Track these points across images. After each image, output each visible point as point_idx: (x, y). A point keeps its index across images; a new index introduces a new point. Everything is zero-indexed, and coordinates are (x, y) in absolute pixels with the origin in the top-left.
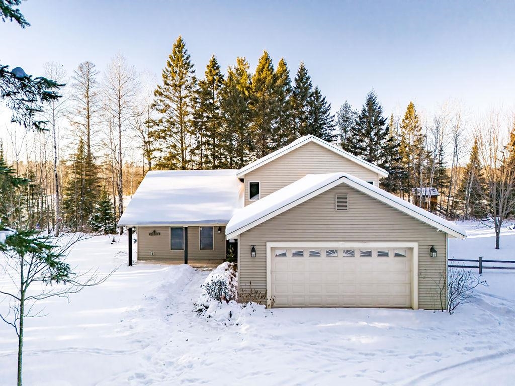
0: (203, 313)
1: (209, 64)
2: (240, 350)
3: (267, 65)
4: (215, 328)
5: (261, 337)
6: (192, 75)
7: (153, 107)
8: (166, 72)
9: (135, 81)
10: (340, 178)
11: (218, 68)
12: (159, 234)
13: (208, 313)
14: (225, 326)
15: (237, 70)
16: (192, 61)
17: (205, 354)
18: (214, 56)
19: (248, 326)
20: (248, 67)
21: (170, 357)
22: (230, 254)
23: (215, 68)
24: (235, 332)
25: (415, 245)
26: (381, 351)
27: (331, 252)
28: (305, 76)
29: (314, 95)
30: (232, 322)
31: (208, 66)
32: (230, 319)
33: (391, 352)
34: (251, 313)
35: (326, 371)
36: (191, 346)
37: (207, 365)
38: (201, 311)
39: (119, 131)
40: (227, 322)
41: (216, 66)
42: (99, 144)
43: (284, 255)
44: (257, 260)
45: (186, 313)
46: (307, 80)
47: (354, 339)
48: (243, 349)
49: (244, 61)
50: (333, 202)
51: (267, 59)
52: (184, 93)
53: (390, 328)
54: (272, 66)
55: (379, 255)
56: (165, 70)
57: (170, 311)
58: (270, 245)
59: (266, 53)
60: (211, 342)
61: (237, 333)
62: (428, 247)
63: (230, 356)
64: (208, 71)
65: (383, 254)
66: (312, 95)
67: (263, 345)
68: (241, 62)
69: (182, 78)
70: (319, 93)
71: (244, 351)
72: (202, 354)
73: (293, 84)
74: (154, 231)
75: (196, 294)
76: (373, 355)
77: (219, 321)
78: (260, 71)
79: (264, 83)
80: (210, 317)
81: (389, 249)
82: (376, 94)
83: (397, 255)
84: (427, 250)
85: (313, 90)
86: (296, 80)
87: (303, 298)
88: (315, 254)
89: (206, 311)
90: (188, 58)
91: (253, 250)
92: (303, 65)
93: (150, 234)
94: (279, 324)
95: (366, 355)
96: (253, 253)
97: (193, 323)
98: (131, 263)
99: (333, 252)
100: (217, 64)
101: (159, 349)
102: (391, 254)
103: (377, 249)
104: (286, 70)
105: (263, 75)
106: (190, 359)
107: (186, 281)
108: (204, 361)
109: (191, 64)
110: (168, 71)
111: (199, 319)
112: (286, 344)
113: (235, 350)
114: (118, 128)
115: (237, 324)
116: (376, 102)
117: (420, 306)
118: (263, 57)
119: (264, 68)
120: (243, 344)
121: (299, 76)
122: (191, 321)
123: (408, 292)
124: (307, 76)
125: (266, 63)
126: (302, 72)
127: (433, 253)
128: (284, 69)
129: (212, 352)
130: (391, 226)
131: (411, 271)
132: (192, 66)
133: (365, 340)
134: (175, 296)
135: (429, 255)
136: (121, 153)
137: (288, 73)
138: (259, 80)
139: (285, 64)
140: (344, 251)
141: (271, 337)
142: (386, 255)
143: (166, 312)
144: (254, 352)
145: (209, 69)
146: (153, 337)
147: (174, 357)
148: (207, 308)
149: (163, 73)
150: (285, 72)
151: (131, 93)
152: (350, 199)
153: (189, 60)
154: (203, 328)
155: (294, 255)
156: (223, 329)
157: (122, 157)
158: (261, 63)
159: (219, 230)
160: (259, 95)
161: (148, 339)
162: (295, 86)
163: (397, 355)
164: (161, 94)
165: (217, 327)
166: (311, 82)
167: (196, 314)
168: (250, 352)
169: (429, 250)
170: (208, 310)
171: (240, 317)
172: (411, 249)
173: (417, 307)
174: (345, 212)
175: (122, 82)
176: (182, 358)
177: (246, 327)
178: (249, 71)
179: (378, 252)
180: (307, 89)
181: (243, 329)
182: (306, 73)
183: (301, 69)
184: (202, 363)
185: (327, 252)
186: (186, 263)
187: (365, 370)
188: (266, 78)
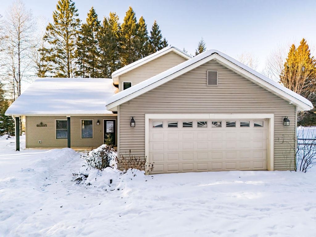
0: (82, 182)
1: (89, 12)
2: (125, 214)
3: (132, 16)
4: (94, 194)
5: (146, 199)
6: (76, 18)
7: (45, 39)
8: (56, 14)
9: (32, 21)
10: (212, 54)
11: (96, 16)
12: (46, 125)
13: (87, 181)
14: (106, 192)
15: (110, 21)
16: (76, 7)
17: (83, 220)
18: (93, 7)
19: (130, 190)
20: (118, 19)
21: (37, 228)
22: (107, 139)
23: (94, 16)
24: (117, 196)
25: (271, 116)
26: (274, 205)
27: (202, 124)
28: (157, 30)
29: (163, 44)
30: (112, 188)
31: (88, 14)
32: (111, 185)
33: (283, 206)
34: (132, 177)
35: (231, 231)
36: (66, 213)
37: (84, 234)
38: (80, 179)
39: (18, 58)
40: (108, 188)
41: (95, 14)
42: (5, 74)
43: (161, 126)
44: (135, 131)
45: (65, 183)
46: (158, 32)
47: (239, 196)
48: (129, 212)
49: (115, 15)
50: (205, 77)
51: (132, 13)
52: (70, 29)
53: (266, 185)
54: (136, 18)
55: (241, 126)
56: (55, 12)
57: (48, 182)
58: (148, 116)
59: (131, 8)
60: (90, 207)
61: (119, 197)
62: (281, 118)
63: (114, 221)
64: (88, 18)
65: (244, 125)
66: (161, 44)
67: (151, 207)
68: (113, 15)
69: (68, 18)
70: (167, 43)
71: (129, 214)
72: (79, 221)
73: (149, 35)
74: (41, 123)
75: (76, 168)
76: (268, 210)
77: (99, 188)
78: (127, 20)
79: (130, 28)
80: (89, 184)
81: (249, 120)
82: (204, 42)
83: (256, 125)
84: (281, 120)
85: (162, 40)
86: (151, 32)
87: (177, 165)
88: (188, 125)
89: (86, 179)
90: (73, 5)
91: (133, 120)
92: (156, 22)
93: (38, 126)
94: (161, 187)
95: (261, 210)
96: (133, 124)
97: (70, 191)
98: (18, 149)
99: (203, 123)
100: (95, 13)
101: (24, 218)
102: (252, 125)
103: (240, 120)
104: (145, 24)
105: (129, 23)
106: (63, 228)
107: (68, 159)
108: (81, 229)
109: (75, 10)
110: (57, 13)
111: (78, 187)
112: (173, 204)
113: (120, 214)
114: (17, 56)
115: (118, 189)
116: (204, 48)
117: (275, 168)
118: (129, 11)
119: (129, 18)
120: (127, 207)
121: (153, 30)
122: (69, 190)
123: (264, 158)
124: (159, 30)
125: (131, 15)
126: (155, 27)
127: (287, 123)
128: (143, 23)
129: (92, 219)
130: (253, 99)
131: (267, 139)
132: (76, 11)
133: (250, 196)
134: (55, 170)
135: (282, 125)
136: (20, 75)
137: (146, 27)
138: (126, 26)
139: (144, 20)
140: (213, 122)
141: (157, 198)
142: (248, 125)
143: (43, 182)
144: (140, 214)
145: (89, 16)
146: (18, 205)
147: (41, 228)
148: (86, 176)
149: (54, 14)
150: (144, 26)
151: (28, 30)
152: (220, 75)
153: (74, 6)
154: (82, 195)
155: (169, 126)
156: (103, 195)
157: (21, 77)
158: (127, 15)
159: (97, 122)
160: (126, 36)
161: (12, 208)
162: (151, 36)
163: (291, 209)
164: (52, 29)
165: (98, 193)
166: (161, 34)
167: (75, 183)
168: (137, 215)
169: (283, 120)
170: (88, 178)
171: (121, 182)
172: (268, 120)
173: (273, 169)
174: (214, 86)
175: (21, 21)
176: (53, 228)
177: (128, 191)
178: (118, 22)
179: (241, 123)
180: (159, 39)
181: (125, 193)
182: (158, 28)
183: (155, 25)
184: (79, 232)
185: (198, 123)
186: (69, 147)
187: (274, 226)
188: (131, 25)
